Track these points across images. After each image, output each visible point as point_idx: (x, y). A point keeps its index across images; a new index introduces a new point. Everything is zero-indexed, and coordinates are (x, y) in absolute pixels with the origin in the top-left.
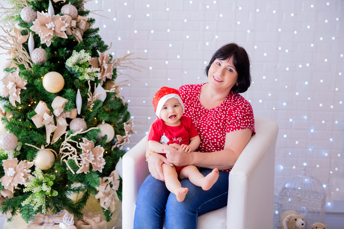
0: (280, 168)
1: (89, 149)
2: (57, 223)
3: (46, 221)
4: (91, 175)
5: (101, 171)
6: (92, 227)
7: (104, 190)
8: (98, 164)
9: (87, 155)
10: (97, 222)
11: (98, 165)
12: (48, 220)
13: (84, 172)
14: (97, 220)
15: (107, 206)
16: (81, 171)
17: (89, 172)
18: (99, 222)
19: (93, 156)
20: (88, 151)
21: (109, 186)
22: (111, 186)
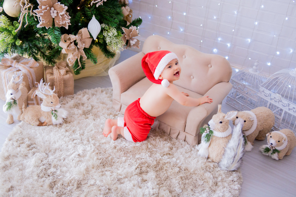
0: (290, 51)
1: (44, 5)
2: (20, 69)
3: (13, 65)
4: (54, 31)
5: (67, 28)
6: (54, 79)
7: (66, 48)
8: (60, 20)
9: (43, 12)
10: (62, 75)
11: (61, 22)
12: (15, 65)
13: (45, 27)
14: (62, 73)
15: (72, 62)
16: (41, 25)
17: (51, 27)
18: (64, 75)
19: (55, 11)
20: (43, 7)
21: (73, 43)
22: (76, 44)
